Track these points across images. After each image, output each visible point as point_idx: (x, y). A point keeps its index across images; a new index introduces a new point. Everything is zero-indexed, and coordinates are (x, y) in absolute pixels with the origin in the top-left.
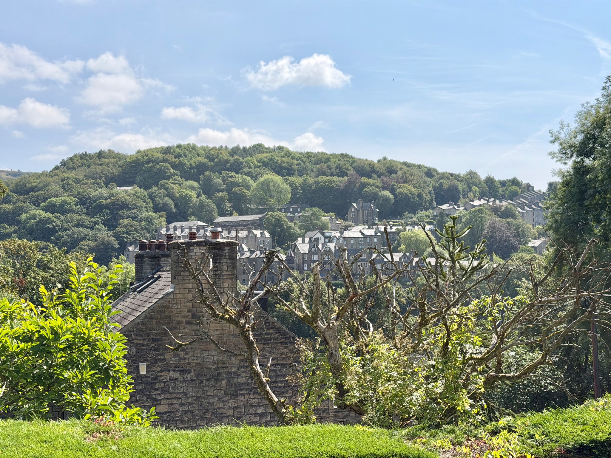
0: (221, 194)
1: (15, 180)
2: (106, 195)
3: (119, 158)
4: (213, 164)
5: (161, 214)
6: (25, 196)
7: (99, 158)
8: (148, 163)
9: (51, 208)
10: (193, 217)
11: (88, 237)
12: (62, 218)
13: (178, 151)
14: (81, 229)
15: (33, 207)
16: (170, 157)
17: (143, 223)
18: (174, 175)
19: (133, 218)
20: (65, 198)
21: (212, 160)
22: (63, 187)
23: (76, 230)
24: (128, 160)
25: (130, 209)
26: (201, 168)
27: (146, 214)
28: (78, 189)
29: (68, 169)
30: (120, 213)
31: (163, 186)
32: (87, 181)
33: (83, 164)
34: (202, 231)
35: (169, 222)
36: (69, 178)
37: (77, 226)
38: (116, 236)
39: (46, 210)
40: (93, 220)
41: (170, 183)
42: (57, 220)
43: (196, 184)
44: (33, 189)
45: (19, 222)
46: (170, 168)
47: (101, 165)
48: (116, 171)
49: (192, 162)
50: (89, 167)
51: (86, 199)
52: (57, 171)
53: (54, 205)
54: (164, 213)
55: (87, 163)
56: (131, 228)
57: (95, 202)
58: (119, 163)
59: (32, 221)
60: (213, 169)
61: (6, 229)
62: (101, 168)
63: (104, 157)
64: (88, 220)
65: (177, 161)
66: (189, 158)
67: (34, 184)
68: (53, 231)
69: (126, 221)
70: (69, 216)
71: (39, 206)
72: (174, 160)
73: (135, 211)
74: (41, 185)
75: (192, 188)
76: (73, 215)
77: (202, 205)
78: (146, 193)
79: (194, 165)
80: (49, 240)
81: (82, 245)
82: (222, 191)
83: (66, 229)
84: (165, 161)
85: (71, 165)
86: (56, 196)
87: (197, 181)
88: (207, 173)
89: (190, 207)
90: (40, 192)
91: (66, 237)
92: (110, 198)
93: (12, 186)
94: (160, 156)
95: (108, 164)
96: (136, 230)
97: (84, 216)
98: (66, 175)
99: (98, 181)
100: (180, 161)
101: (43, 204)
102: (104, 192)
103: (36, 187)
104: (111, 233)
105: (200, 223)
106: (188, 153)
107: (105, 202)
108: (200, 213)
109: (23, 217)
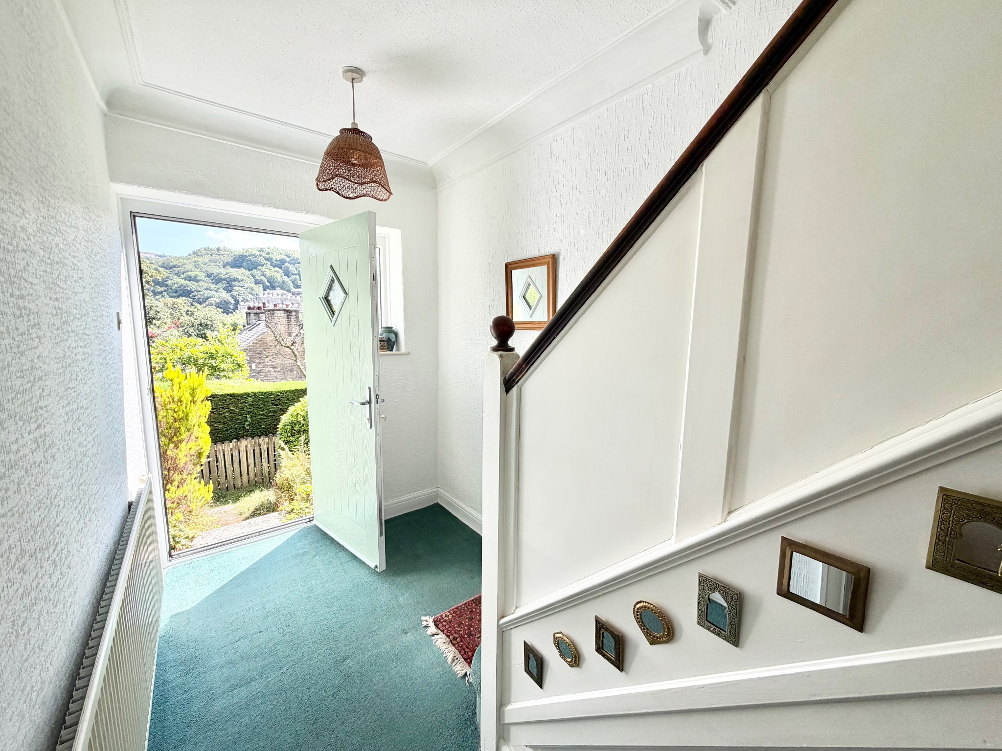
0: (295, 276)
1: (162, 260)
2: (224, 273)
3: (231, 251)
4: (289, 259)
5: (259, 285)
6: (170, 270)
7: (218, 251)
8: (249, 256)
9: (189, 279)
10: (279, 288)
11: (214, 296)
12: (196, 284)
13: (268, 250)
14: (209, 291)
15: (176, 277)
16: (263, 254)
17: (249, 290)
18: (266, 264)
19: (242, 287)
20: (198, 273)
21: (289, 257)
22: (196, 266)
23: (206, 292)
24: (238, 253)
25: (239, 282)
26: (283, 262)
27: (250, 285)
28: (205, 268)
29: (197, 256)
30: (234, 283)
31: (259, 270)
32: (211, 264)
33: (208, 254)
34: (284, 296)
35: (264, 290)
36: (198, 261)
37: (206, 289)
38: (233, 297)
39: (185, 279)
40: (216, 286)
41: (263, 269)
42: (192, 285)
43: (280, 270)
44: (175, 266)
45: (167, 286)
46: (264, 260)
47: (219, 255)
48: (230, 260)
49: (277, 257)
50: (211, 255)
51: (211, 274)
52: (190, 257)
53: (190, 277)
54: (261, 285)
55: (210, 253)
56: (241, 292)
57: (217, 276)
58: (231, 254)
59: (176, 285)
60: (289, 263)
61: (158, 289)
62: (219, 256)
63: (221, 250)
64: (213, 286)
65: (268, 256)
66: (275, 255)
67: (175, 263)
68: (191, 292)
69: (237, 288)
70: (201, 283)
71: (179, 276)
72: (266, 255)
73: (243, 282)
74: (180, 264)
75: (277, 272)
76: (204, 283)
77: (284, 282)
78: (249, 273)
79: (278, 259)
80: (189, 297)
81: (211, 300)
83: (199, 291)
84: (260, 255)
85: (200, 254)
86: (191, 271)
87: (281, 268)
88: (286, 264)
89: (277, 282)
90: (180, 268)
91: (199, 296)
92: (226, 275)
93: (160, 264)
94: (258, 253)
95: (224, 254)
96: (244, 293)
97: (210, 284)
98: (197, 259)
99: (218, 264)
100: (269, 257)
101: (182, 276)
102: (223, 271)
103: (177, 265)
104: (229, 294)
105: (283, 291)
106: (274, 252)
107: (223, 277)
108: (283, 286)
109: (170, 282)
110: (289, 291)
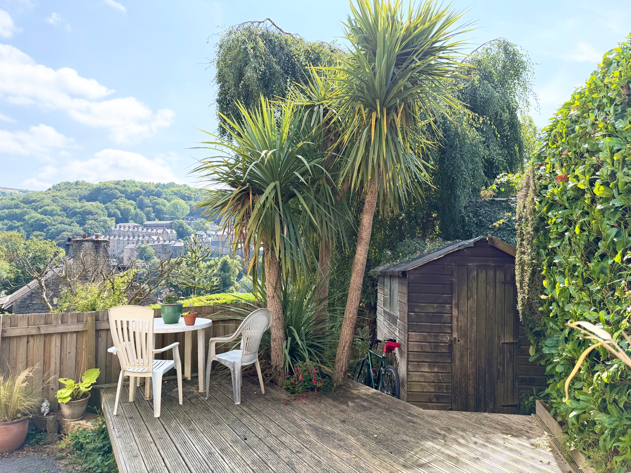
0: (149, 209)
1: (23, 195)
2: (80, 207)
3: (88, 185)
4: (145, 191)
5: (112, 218)
6: (29, 205)
7: (76, 185)
8: (105, 189)
9: (45, 213)
10: (131, 221)
11: (67, 230)
12: (51, 218)
13: (124, 183)
14: (63, 225)
15: (34, 211)
16: (119, 187)
17: (101, 223)
18: (121, 197)
19: (95, 220)
20: (54, 207)
22: (53, 201)
23: (60, 226)
24: (95, 187)
25: (93, 215)
26: (138, 194)
27: (103, 218)
28: (62, 202)
29: (57, 190)
30: (87, 217)
31: (114, 203)
32: (68, 198)
34: (136, 229)
35: (117, 223)
36: (57, 196)
37: (60, 223)
38: (84, 230)
39: (41, 213)
40: (71, 220)
41: (118, 201)
42: (48, 219)
44: (34, 201)
45: (24, 220)
48: (86, 193)
49: (132, 190)
51: (67, 208)
52: (50, 191)
53: (47, 211)
55: (68, 188)
56: (93, 226)
57: (72, 210)
58: (88, 188)
59: (32, 220)
60: (144, 195)
61: (15, 224)
62: (77, 191)
63: (79, 185)
64: (67, 220)
66: (130, 187)
68: (45, 226)
69: (90, 222)
71: (37, 211)
73: (96, 216)
75: (132, 204)
76: (58, 217)
77: (137, 215)
78: (103, 206)
81: (63, 234)
83: (54, 225)
84: (116, 189)
85: (59, 188)
86: (48, 205)
87: (135, 201)
88: (141, 197)
89: (130, 215)
90: (38, 203)
93: (21, 199)
94: (113, 186)
95: (81, 188)
96: (97, 227)
97: (65, 218)
99: (75, 198)
100: (125, 189)
102: (78, 204)
103: (36, 200)
104: (82, 228)
105: (136, 224)
107: (78, 210)
108: (136, 218)
109: (27, 217)
110: (141, 223)
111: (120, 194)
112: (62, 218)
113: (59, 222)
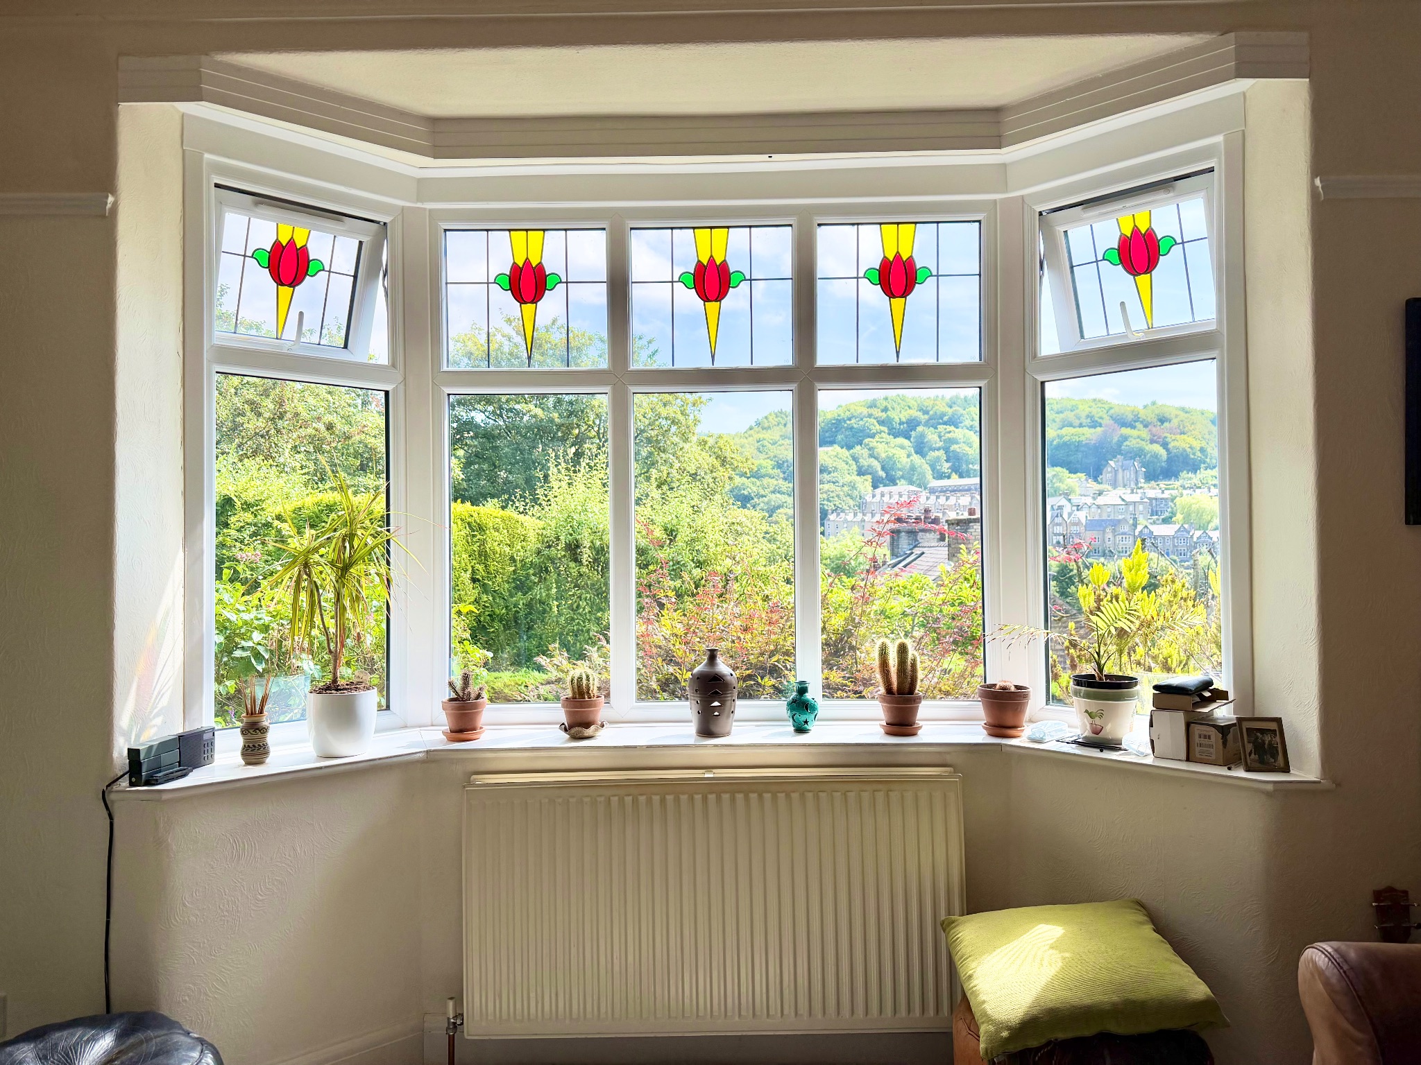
0: (937, 453)
4: (926, 417)
5: (865, 477)
8: (850, 419)
10: (903, 481)
11: (785, 504)
12: (758, 483)
13: (885, 404)
14: (778, 495)
16: (876, 412)
17: (846, 489)
18: (881, 432)
19: (834, 483)
20: (762, 461)
21: (926, 413)
22: (758, 449)
24: (829, 416)
25: (830, 472)
26: (912, 424)
27: (848, 478)
28: (774, 450)
29: (763, 428)
31: (867, 445)
32: (783, 442)
33: (779, 423)
35: (875, 487)
36: (763, 439)
37: (773, 492)
41: (871, 442)
43: (906, 442)
46: (876, 424)
49: (901, 416)
51: (784, 462)
52: (752, 432)
54: (869, 477)
56: (832, 495)
60: (927, 424)
64: (785, 486)
65: (884, 415)
66: (898, 411)
69: (826, 487)
70: (766, 481)
72: (880, 414)
73: (836, 474)
75: (902, 447)
76: (770, 480)
77: (913, 468)
78: (848, 454)
79: (904, 419)
82: (938, 449)
83: (763, 496)
84: (870, 416)
85: (766, 425)
87: (908, 437)
88: (920, 429)
89: (899, 470)
94: (865, 411)
96: (838, 496)
97: (781, 482)
98: (761, 436)
100: (888, 416)
105: (912, 488)
108: (911, 476)
110: (922, 485)
111: (878, 427)
112: (775, 482)
113: (772, 489)
